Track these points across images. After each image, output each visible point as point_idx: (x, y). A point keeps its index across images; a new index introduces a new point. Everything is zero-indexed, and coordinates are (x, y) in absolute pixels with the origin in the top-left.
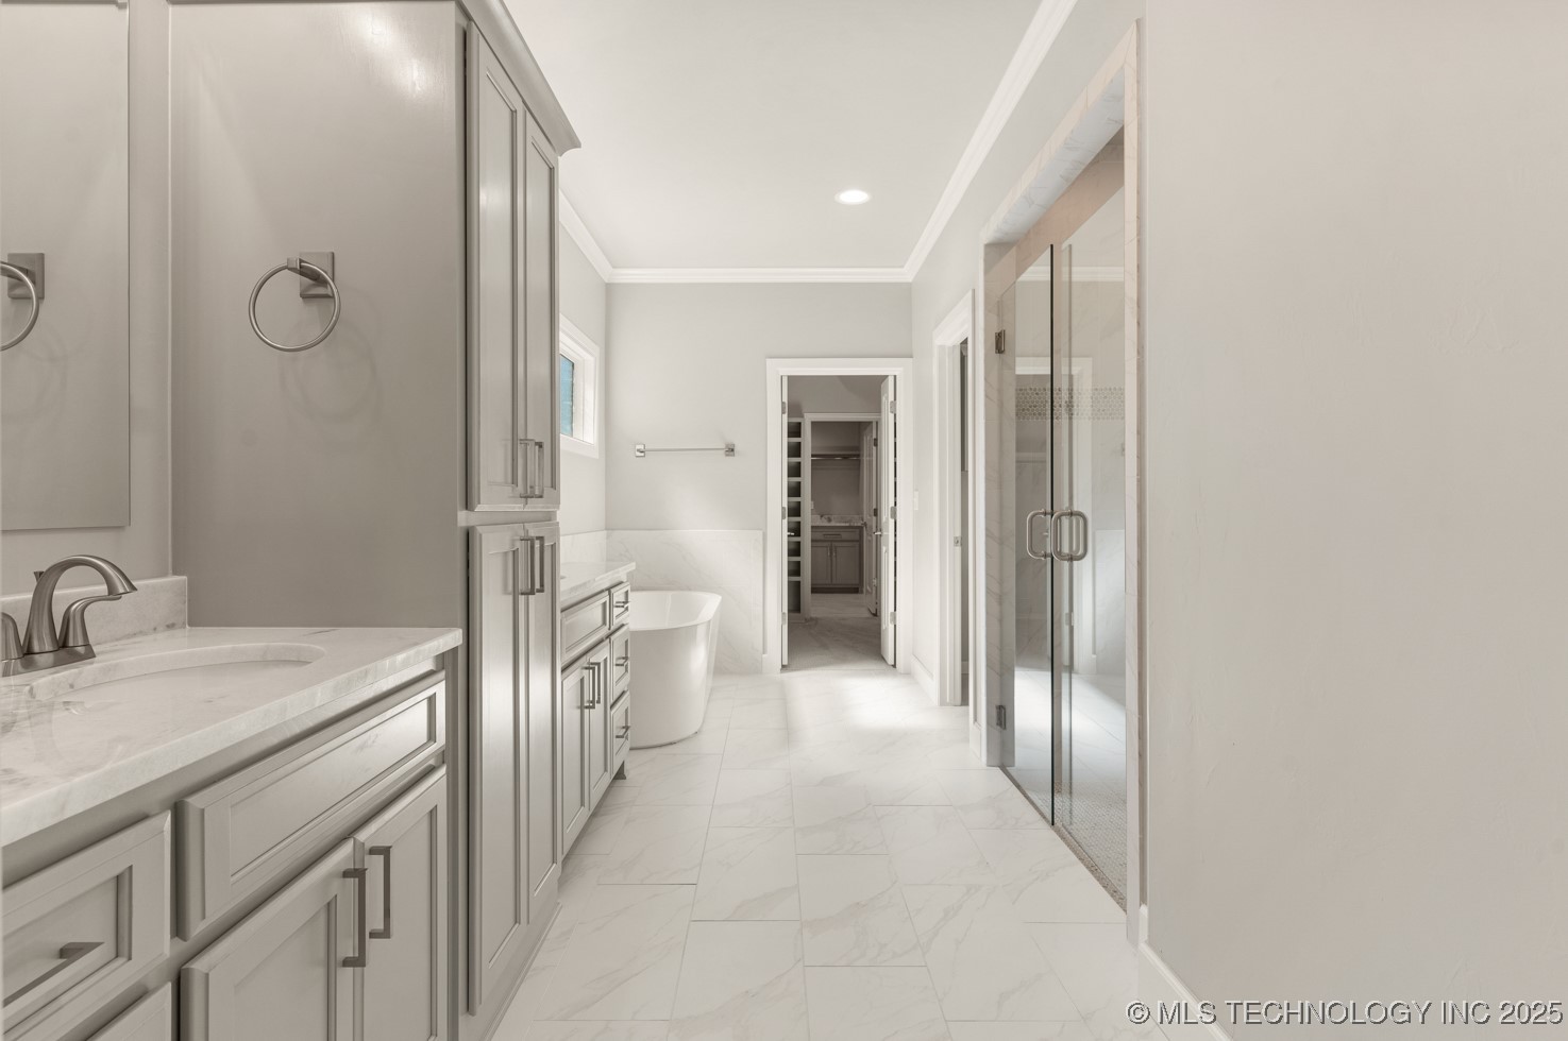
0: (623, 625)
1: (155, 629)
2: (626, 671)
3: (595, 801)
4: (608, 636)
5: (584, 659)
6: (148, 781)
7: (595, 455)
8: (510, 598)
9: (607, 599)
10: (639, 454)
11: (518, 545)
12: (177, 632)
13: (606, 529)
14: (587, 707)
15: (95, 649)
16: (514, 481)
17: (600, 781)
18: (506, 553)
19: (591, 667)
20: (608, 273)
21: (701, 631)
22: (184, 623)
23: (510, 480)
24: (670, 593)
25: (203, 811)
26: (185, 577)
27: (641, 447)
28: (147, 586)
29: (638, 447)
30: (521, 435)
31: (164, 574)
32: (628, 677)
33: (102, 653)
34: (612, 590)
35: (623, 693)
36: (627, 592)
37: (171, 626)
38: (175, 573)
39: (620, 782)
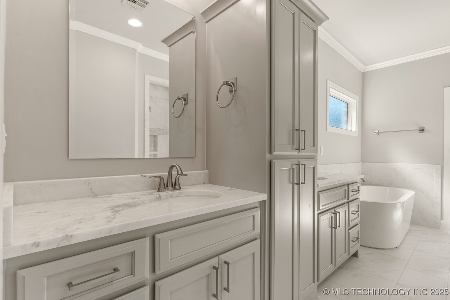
0: (357, 199)
1: (200, 184)
2: (358, 216)
3: (338, 265)
4: (348, 203)
5: (333, 209)
6: (139, 228)
7: (356, 135)
8: (291, 185)
9: (347, 188)
10: (376, 134)
11: (295, 167)
12: (206, 185)
13: (362, 162)
14: (334, 228)
15: (181, 188)
16: (293, 144)
17: (341, 257)
18: (289, 169)
19: (335, 213)
20: (362, 68)
21: (399, 205)
22: (208, 183)
23: (291, 143)
24: (388, 188)
25: (160, 239)
26: (208, 171)
27: (377, 131)
28: (198, 172)
29: (375, 131)
30: (296, 128)
31: (204, 170)
32: (359, 219)
33: (182, 189)
34: (350, 185)
35: (357, 224)
36: (359, 187)
37: (204, 183)
38: (207, 170)
39: (355, 258)
